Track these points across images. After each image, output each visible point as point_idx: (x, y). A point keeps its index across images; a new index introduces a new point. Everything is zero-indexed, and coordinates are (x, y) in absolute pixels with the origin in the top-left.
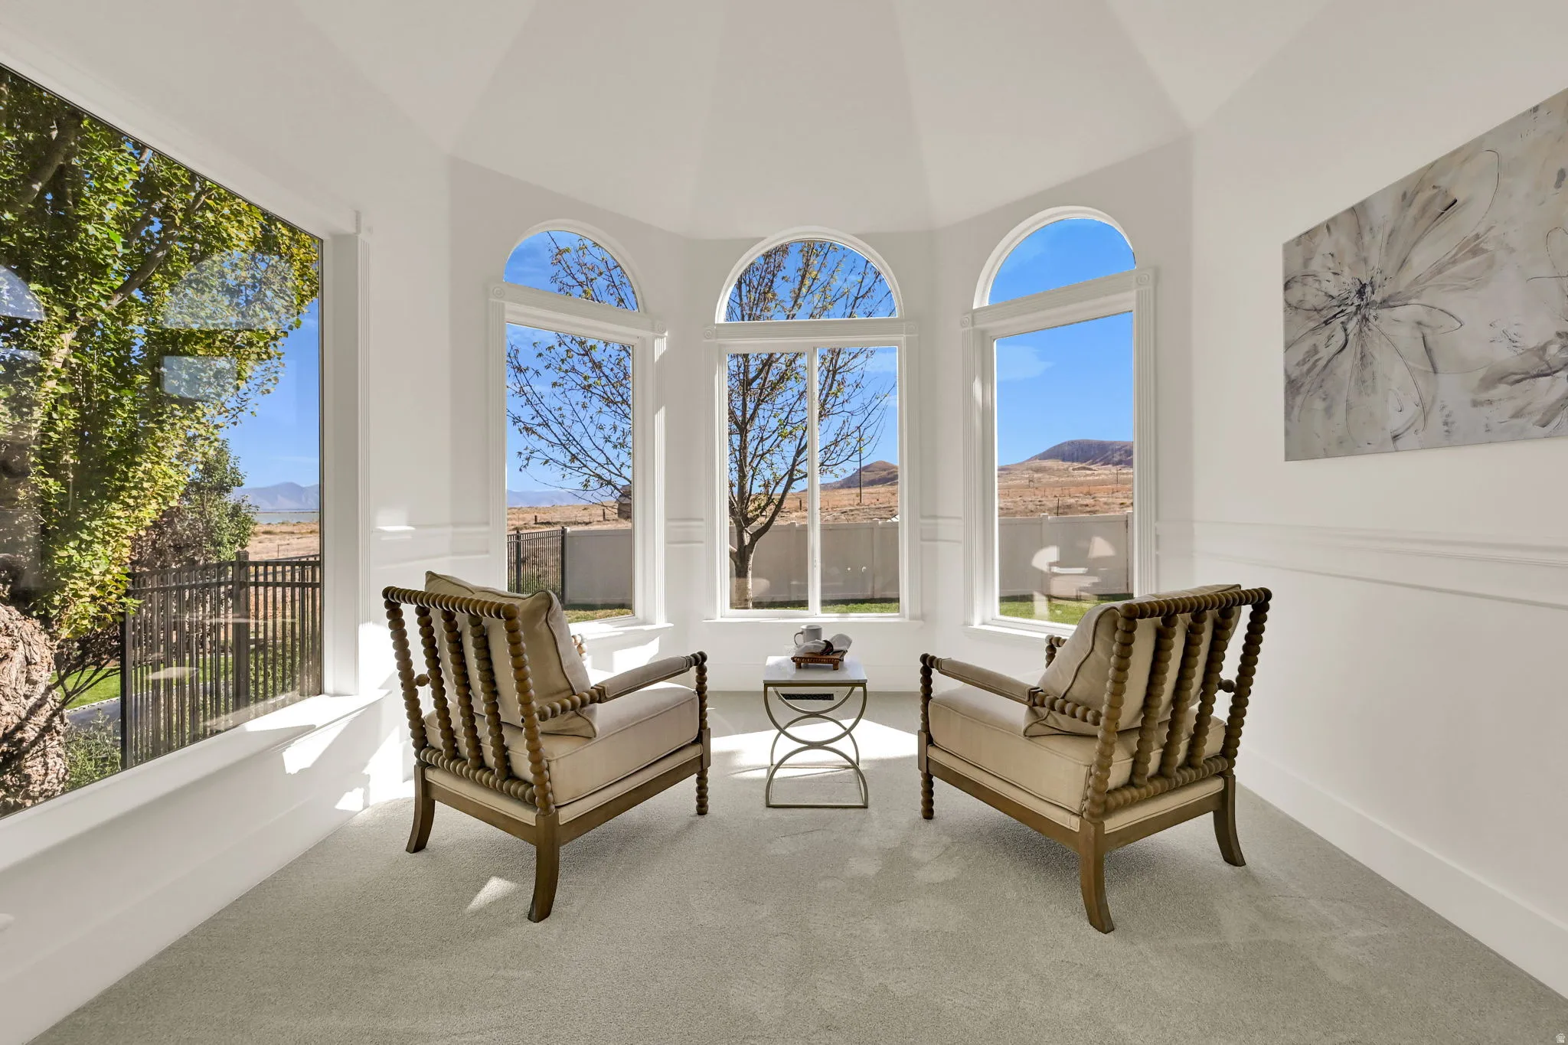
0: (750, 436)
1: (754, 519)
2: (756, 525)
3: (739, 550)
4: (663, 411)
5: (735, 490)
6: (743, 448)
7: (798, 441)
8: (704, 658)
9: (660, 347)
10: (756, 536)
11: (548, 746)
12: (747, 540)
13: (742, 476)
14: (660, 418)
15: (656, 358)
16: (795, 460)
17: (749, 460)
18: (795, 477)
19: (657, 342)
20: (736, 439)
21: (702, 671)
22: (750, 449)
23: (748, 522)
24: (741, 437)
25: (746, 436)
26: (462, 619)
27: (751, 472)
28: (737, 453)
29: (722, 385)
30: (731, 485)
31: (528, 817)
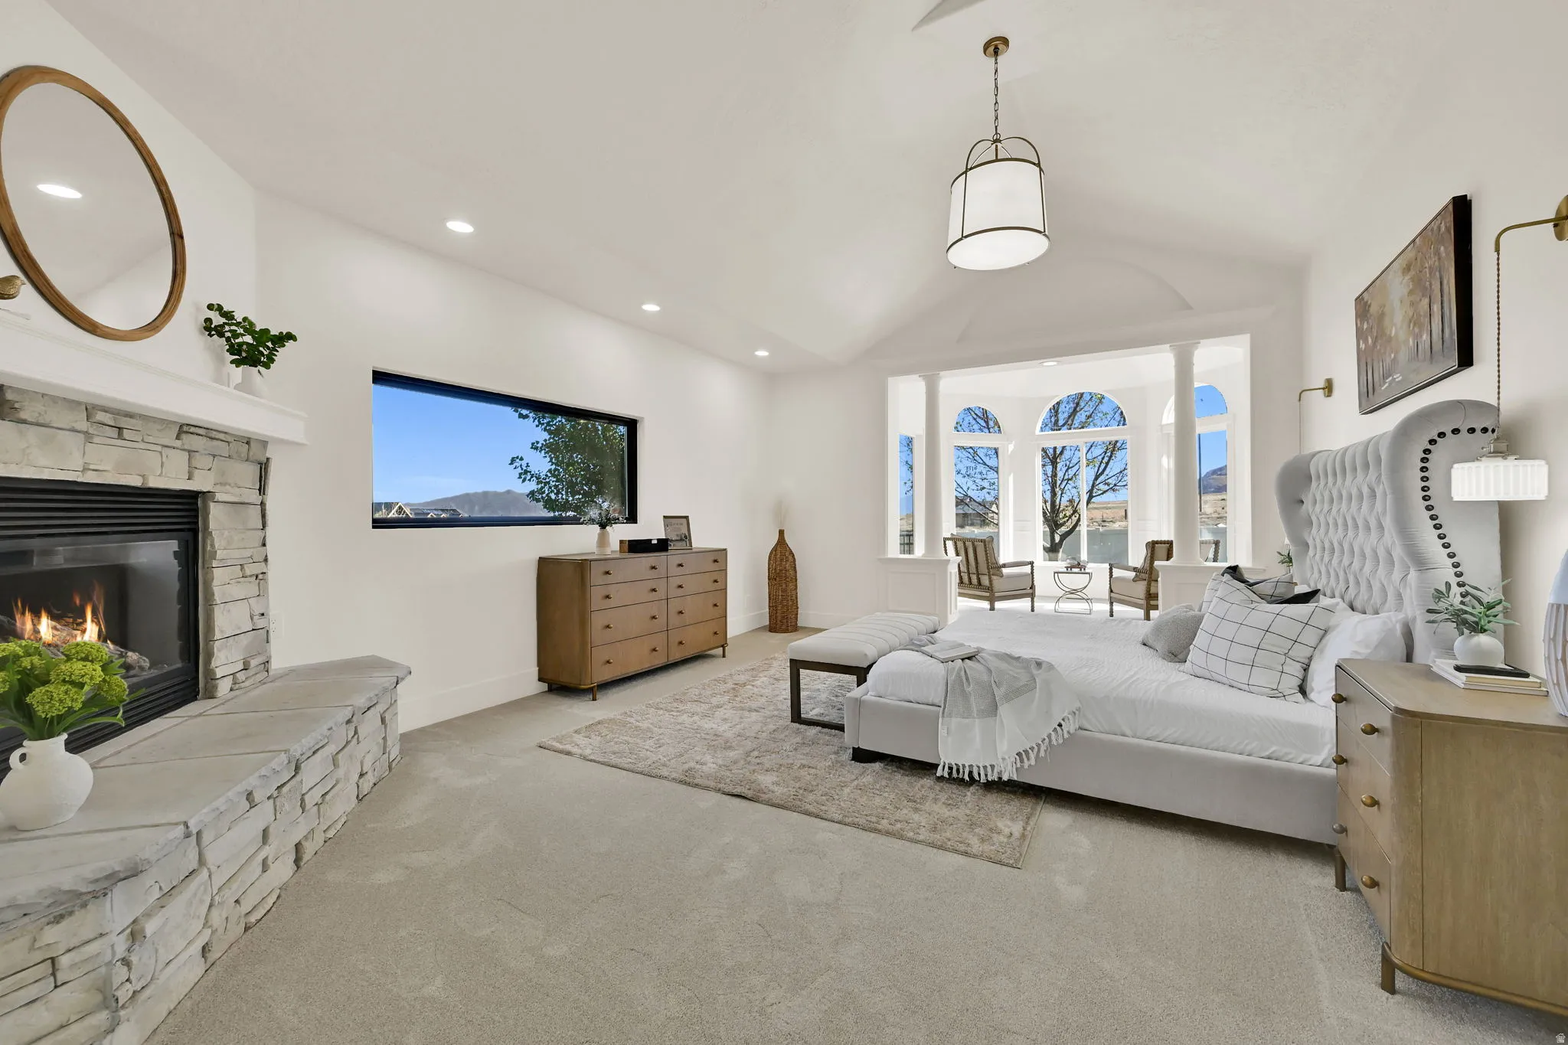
0: (1059, 466)
1: (1062, 525)
2: (1064, 529)
3: (1051, 546)
4: (1012, 475)
5: (1049, 505)
6: (1054, 475)
7: (1096, 469)
8: (1033, 563)
9: (1011, 447)
10: (1064, 537)
11: (994, 577)
12: (1057, 539)
13: (1054, 494)
14: (1011, 478)
15: (1009, 452)
16: (1094, 483)
17: (1059, 482)
18: (1094, 495)
19: (1010, 445)
20: (1049, 469)
21: (1032, 567)
22: (1060, 475)
23: (1058, 526)
24: (1053, 467)
25: (1056, 467)
26: (969, 544)
27: (1060, 492)
28: (1050, 479)
29: (1038, 461)
30: (1045, 502)
31: (988, 594)
